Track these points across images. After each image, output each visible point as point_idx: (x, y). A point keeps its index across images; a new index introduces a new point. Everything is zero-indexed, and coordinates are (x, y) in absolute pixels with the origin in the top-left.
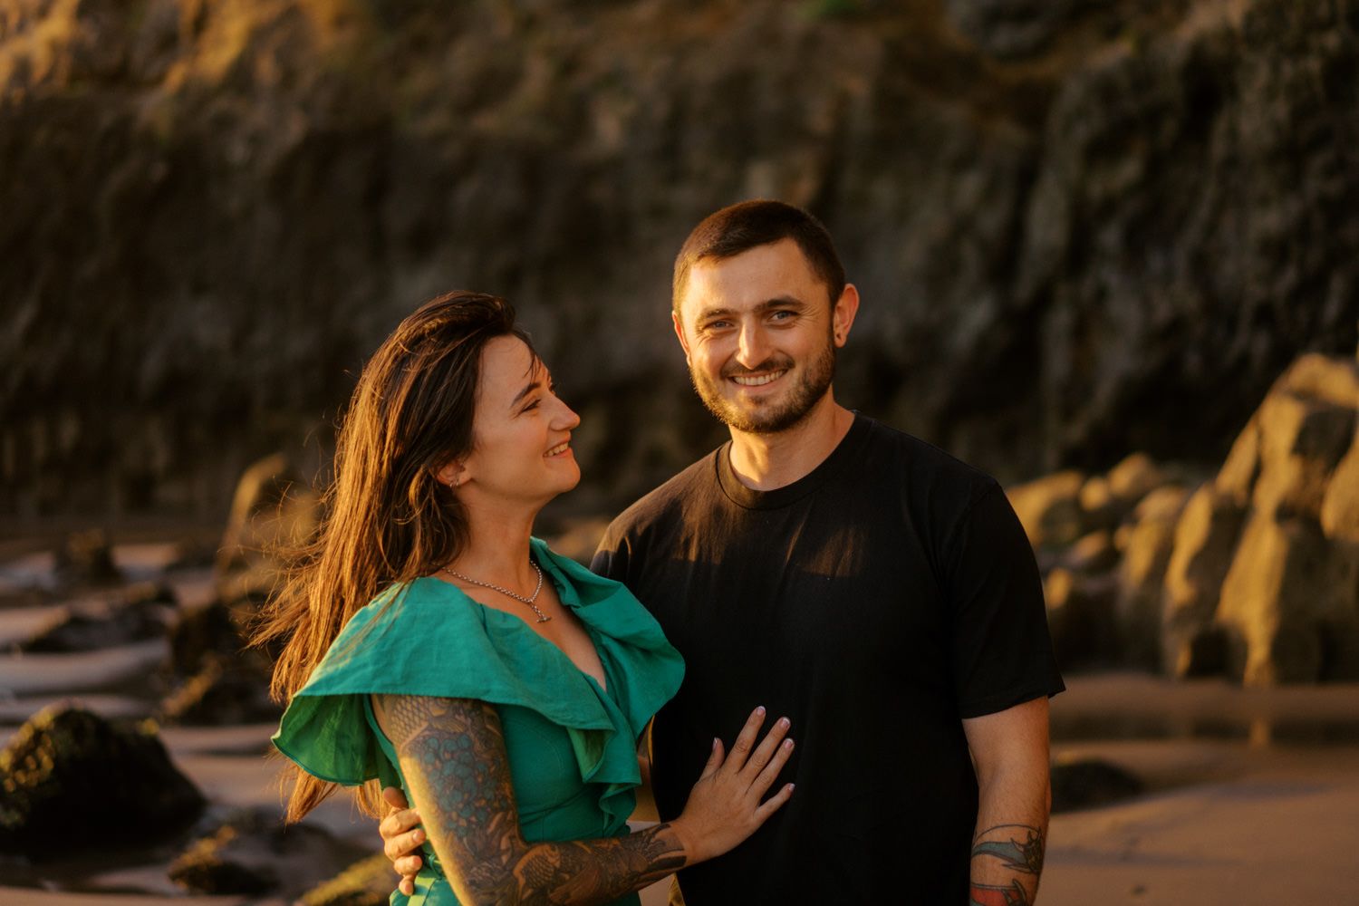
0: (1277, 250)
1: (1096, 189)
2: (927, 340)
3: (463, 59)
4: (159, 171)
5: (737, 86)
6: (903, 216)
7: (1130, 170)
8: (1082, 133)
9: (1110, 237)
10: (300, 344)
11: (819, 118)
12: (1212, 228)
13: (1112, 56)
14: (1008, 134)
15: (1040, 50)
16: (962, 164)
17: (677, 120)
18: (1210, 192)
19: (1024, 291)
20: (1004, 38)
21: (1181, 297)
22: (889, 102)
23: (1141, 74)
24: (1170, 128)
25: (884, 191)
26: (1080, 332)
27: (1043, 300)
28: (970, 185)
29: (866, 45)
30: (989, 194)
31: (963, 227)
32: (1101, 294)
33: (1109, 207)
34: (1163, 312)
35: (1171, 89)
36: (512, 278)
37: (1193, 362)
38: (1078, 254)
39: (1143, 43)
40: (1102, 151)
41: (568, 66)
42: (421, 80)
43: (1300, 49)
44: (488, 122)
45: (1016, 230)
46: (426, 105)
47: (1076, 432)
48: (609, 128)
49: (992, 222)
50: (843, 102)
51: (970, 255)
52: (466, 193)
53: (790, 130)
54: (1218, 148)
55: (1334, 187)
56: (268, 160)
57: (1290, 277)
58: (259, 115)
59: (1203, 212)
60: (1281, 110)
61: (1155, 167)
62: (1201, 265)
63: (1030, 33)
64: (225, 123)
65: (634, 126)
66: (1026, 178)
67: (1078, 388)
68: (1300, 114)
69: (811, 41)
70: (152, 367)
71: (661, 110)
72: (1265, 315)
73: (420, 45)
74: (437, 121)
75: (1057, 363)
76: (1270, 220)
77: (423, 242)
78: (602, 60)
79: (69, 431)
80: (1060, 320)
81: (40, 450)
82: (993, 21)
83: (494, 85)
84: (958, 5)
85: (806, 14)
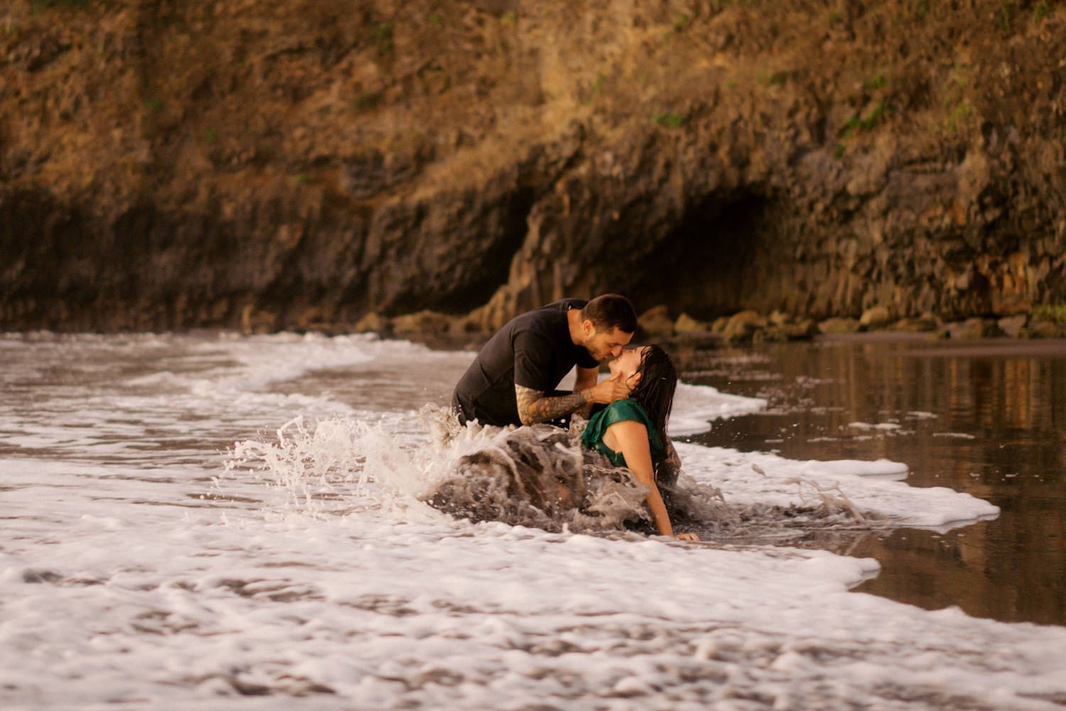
0: (442, 258)
1: (389, 238)
2: (335, 281)
3: (177, 187)
4: (68, 218)
5: (276, 203)
6: (327, 244)
7: (398, 234)
8: (386, 222)
9: (392, 252)
10: (118, 278)
11: (304, 214)
12: (422, 251)
13: (395, 201)
14: (357, 219)
15: (370, 197)
16: (346, 229)
17: (255, 210)
18: (421, 241)
19: (364, 266)
20: (359, 193)
21: (413, 270)
22: (325, 211)
23: (402, 207)
24: (410, 223)
25: (322, 235)
26: (382, 279)
27: (370, 269)
28: (348, 235)
29: (317, 192)
30: (354, 238)
31: (347, 248)
32: (388, 268)
33: (392, 244)
34: (409, 275)
35: (412, 213)
36: (199, 257)
37: (417, 288)
38: (382, 257)
39: (403, 198)
40: (391, 228)
41: (213, 189)
42: (162, 192)
43: (449, 205)
44: (188, 207)
46: (166, 201)
47: (381, 308)
48: (228, 210)
49: (355, 246)
50: (310, 210)
51: (349, 255)
52: (181, 231)
53: (294, 216)
54: (424, 229)
55: (459, 242)
56: (112, 218)
57: (446, 266)
58: (105, 200)
59: (419, 246)
60: (444, 221)
61: (406, 233)
62: (419, 261)
63: (368, 192)
65: (235, 211)
66: (365, 234)
67: (380, 297)
68: (449, 222)
69: (298, 190)
70: (63, 283)
71: (249, 208)
72: (438, 276)
73: (161, 181)
74: (172, 206)
75: (374, 289)
76: (440, 250)
77: (165, 245)
78: (223, 190)
79: (32, 305)
80: (375, 275)
81: (21, 311)
82: (356, 187)
83: (189, 196)
84: (344, 182)
85: (294, 181)
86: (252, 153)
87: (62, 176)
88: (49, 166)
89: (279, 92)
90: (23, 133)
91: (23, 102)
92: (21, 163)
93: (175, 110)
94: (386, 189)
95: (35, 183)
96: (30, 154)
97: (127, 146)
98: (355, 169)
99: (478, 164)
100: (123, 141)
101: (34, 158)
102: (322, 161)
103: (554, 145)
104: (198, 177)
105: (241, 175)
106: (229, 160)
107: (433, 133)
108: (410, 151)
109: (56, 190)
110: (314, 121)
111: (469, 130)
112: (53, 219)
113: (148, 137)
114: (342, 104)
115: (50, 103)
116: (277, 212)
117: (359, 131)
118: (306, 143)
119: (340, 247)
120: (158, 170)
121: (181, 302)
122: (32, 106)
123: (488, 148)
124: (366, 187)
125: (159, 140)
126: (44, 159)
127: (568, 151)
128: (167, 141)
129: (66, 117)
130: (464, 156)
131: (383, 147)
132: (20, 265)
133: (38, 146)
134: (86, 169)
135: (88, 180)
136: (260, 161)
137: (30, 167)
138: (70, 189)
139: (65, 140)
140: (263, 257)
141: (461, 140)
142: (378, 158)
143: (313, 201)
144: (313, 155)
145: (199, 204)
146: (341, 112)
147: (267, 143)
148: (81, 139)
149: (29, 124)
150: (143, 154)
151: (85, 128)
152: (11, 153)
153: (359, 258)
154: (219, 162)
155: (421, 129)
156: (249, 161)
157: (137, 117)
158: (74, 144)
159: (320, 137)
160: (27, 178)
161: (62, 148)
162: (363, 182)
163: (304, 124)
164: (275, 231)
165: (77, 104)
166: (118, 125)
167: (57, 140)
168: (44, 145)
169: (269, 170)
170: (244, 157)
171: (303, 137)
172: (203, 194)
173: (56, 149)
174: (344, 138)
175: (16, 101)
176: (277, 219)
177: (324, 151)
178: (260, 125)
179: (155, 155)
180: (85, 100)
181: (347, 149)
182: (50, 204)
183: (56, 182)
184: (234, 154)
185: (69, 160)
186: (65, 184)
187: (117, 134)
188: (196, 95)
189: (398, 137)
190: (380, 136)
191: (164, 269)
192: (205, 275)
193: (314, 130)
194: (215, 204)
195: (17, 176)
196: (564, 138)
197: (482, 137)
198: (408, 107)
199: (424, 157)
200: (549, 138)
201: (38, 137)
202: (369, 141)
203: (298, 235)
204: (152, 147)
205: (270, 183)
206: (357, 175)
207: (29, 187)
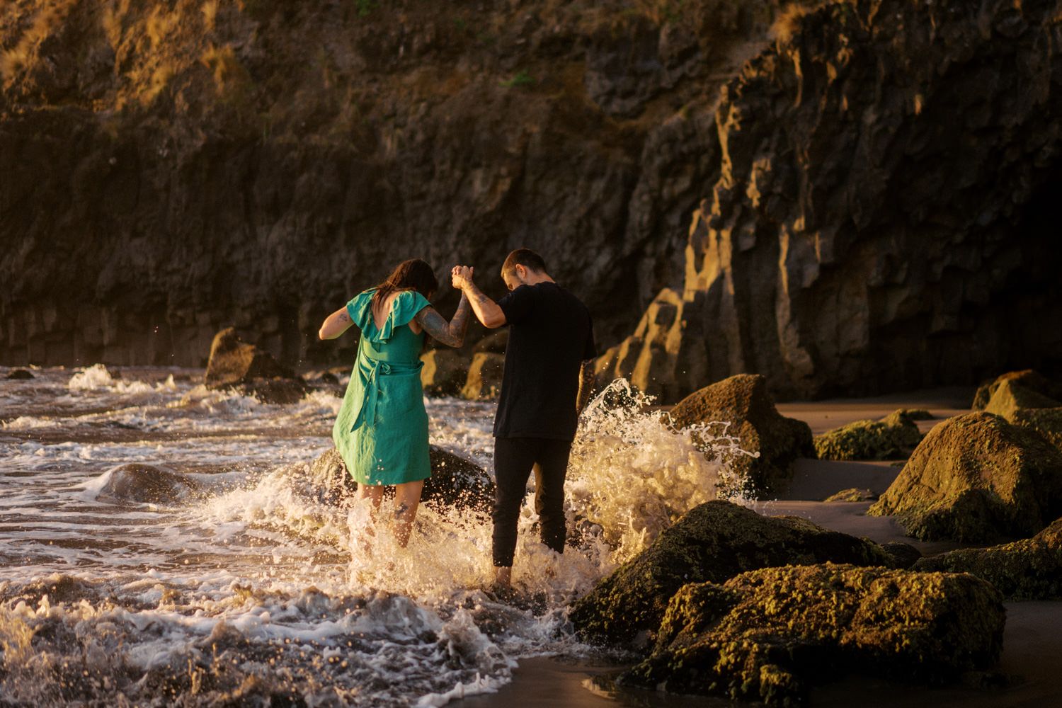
1: (667, 193)
3: (301, 101)
4: (113, 161)
5: (466, 125)
6: (560, 202)
8: (658, 161)
9: (674, 219)
13: (676, 118)
14: (620, 157)
15: (637, 113)
16: (592, 176)
17: (429, 142)
19: (627, 247)
20: (615, 106)
25: (550, 188)
27: (638, 254)
28: (599, 185)
29: (540, 104)
30: (608, 192)
31: (593, 210)
36: (331, 230)
38: (657, 228)
41: (364, 106)
42: (275, 113)
44: (315, 139)
45: (624, 213)
46: (279, 128)
48: (389, 144)
49: (609, 208)
50: (527, 135)
53: (496, 152)
58: (176, 130)
63: (632, 103)
64: (153, 132)
65: (400, 146)
66: (630, 184)
69: (508, 99)
71: (420, 137)
73: (276, 91)
74: (288, 136)
77: (276, 209)
78: (386, 106)
82: (611, 94)
83: (321, 117)
85: (503, 85)
86: (428, 39)
94: (663, 96)
97: (222, 28)
98: (606, 58)
100: (219, 19)
102: (557, 47)
104: (341, 83)
105: (413, 77)
106: (395, 50)
108: (697, 19)
113: (259, 12)
118: (526, 15)
119: (583, 210)
124: (627, 95)
125: (275, 21)
128: (290, 20)
131: (655, 13)
140: (443, 229)
142: (647, 35)
143: (532, 122)
144: (537, 37)
147: (456, 17)
153: (616, 233)
156: (425, 50)
162: (624, 82)
164: (464, 182)
169: (462, 67)
170: (416, 43)
172: (348, 110)
176: (468, 159)
179: (266, 45)
181: (592, 21)
191: (273, 254)
199: (726, 29)
202: (633, 4)
203: (505, 186)
204: (260, 31)
206: (610, 71)
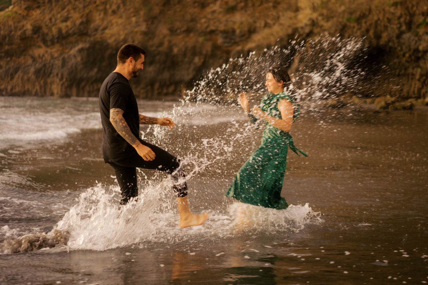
3: (156, 41)
5: (194, 48)
6: (213, 64)
11: (204, 52)
13: (239, 48)
14: (224, 55)
16: (220, 59)
17: (186, 51)
20: (226, 45)
22: (213, 51)
23: (242, 51)
25: (211, 61)
28: (221, 61)
29: (210, 44)
39: (243, 47)
41: (170, 42)
42: (150, 43)
44: (161, 49)
46: (152, 46)
48: (175, 50)
50: (207, 50)
52: (157, 58)
53: (201, 53)
65: (178, 51)
66: (228, 61)
69: (202, 43)
71: (183, 50)
73: (150, 38)
74: (154, 48)
78: (174, 42)
82: (225, 42)
83: (161, 44)
84: (220, 40)
85: (201, 39)
86: (185, 28)
87: (112, 35)
88: (107, 31)
89: (196, 4)
90: (97, 18)
91: (97, 6)
92: (96, 30)
93: (156, 10)
94: (236, 43)
95: (101, 38)
96: (100, 26)
97: (137, 24)
98: (225, 35)
99: (272, 34)
100: (136, 22)
101: (101, 28)
102: (212, 32)
103: (302, 28)
104: (165, 37)
105: (181, 37)
106: (176, 31)
107: (255, 22)
108: (246, 29)
109: (110, 41)
110: (210, 16)
111: (269, 21)
112: (109, 52)
113: (146, 21)
114: (220, 10)
115: (108, 7)
116: (195, 51)
117: (227, 21)
118: (206, 25)
120: (149, 34)
121: (157, 86)
122: (101, 8)
123: (276, 28)
124: (229, 43)
125: (150, 23)
126: (105, 29)
127: (307, 30)
128: (153, 23)
129: (114, 12)
130: (267, 31)
131: (236, 27)
132: (96, 70)
133: (102, 24)
134: (121, 33)
135: (122, 37)
136: (188, 31)
137: (99, 32)
138: (115, 40)
139: (114, 21)
140: (188, 69)
141: (266, 25)
142: (234, 31)
143: (208, 47)
144: (208, 30)
145: (164, 48)
146: (220, 13)
147: (191, 24)
148: (120, 21)
149: (100, 15)
150: (143, 28)
151: (121, 17)
152: (92, 26)
154: (173, 31)
155: (250, 20)
156: (184, 31)
157: (142, 13)
158: (117, 23)
159: (212, 22)
160: (98, 36)
161: (112, 25)
162: (228, 40)
163: (205, 17)
164: (193, 59)
165: (118, 7)
166: (134, 16)
167: (110, 21)
168: (105, 23)
169: (192, 35)
170: (182, 29)
171: (205, 22)
172: (166, 44)
173: (110, 25)
174: (221, 23)
175: (94, 5)
176: (194, 54)
177: (212, 28)
178: (188, 17)
179: (148, 28)
180: (122, 6)
181: (222, 27)
182: (107, 47)
183: (110, 38)
184: (178, 28)
185: (115, 29)
186: (113, 39)
187: (134, 19)
188: (164, 5)
189: (242, 23)
190: (234, 23)
192: (166, 75)
193: (209, 20)
194: (170, 48)
195: (94, 35)
196: (306, 25)
197: (274, 24)
198: (246, 11)
199: (251, 31)
200: (300, 25)
201: (103, 20)
202: (230, 25)
203: (202, 60)
204: (147, 25)
205: (192, 40)
206: (226, 38)
207: (99, 39)
